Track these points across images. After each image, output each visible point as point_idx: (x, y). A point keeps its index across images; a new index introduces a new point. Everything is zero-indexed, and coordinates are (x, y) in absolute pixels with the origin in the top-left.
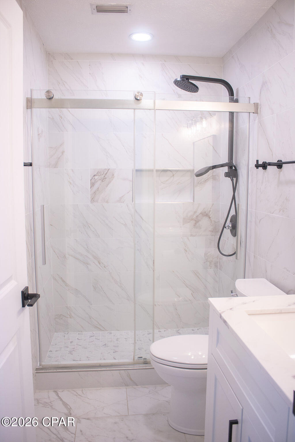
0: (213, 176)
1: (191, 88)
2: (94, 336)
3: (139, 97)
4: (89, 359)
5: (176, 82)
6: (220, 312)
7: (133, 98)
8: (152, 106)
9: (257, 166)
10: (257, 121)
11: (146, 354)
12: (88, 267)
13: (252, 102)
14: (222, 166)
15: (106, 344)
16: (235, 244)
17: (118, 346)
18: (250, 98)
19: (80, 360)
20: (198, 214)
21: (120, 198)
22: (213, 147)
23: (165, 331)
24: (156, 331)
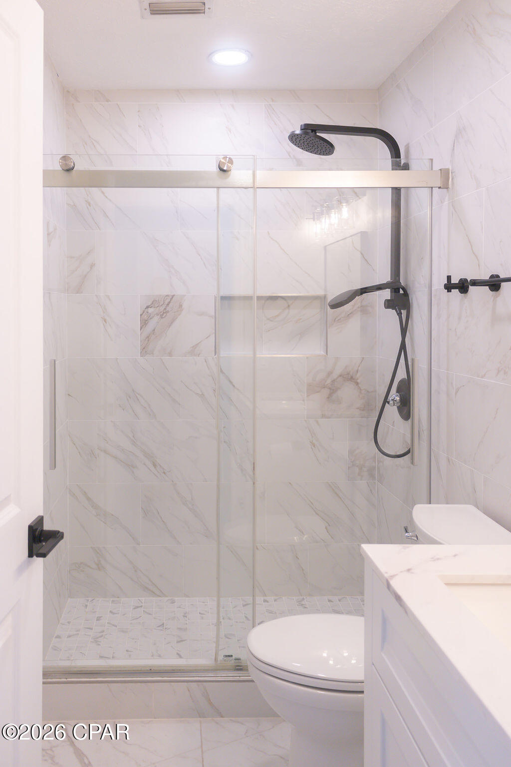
0: (361, 306)
1: (320, 148)
2: (142, 606)
3: (226, 166)
4: (130, 656)
5: (293, 138)
6: (386, 575)
7: (214, 168)
8: (248, 181)
9: (449, 287)
10: (447, 203)
11: (239, 647)
12: (133, 472)
13: (437, 167)
14: (379, 288)
15: (163, 624)
16: (409, 436)
17: (187, 628)
18: (432, 160)
19: (113, 657)
20: (335, 376)
21: (193, 346)
22: (362, 254)
23: (275, 600)
24: (259, 599)
